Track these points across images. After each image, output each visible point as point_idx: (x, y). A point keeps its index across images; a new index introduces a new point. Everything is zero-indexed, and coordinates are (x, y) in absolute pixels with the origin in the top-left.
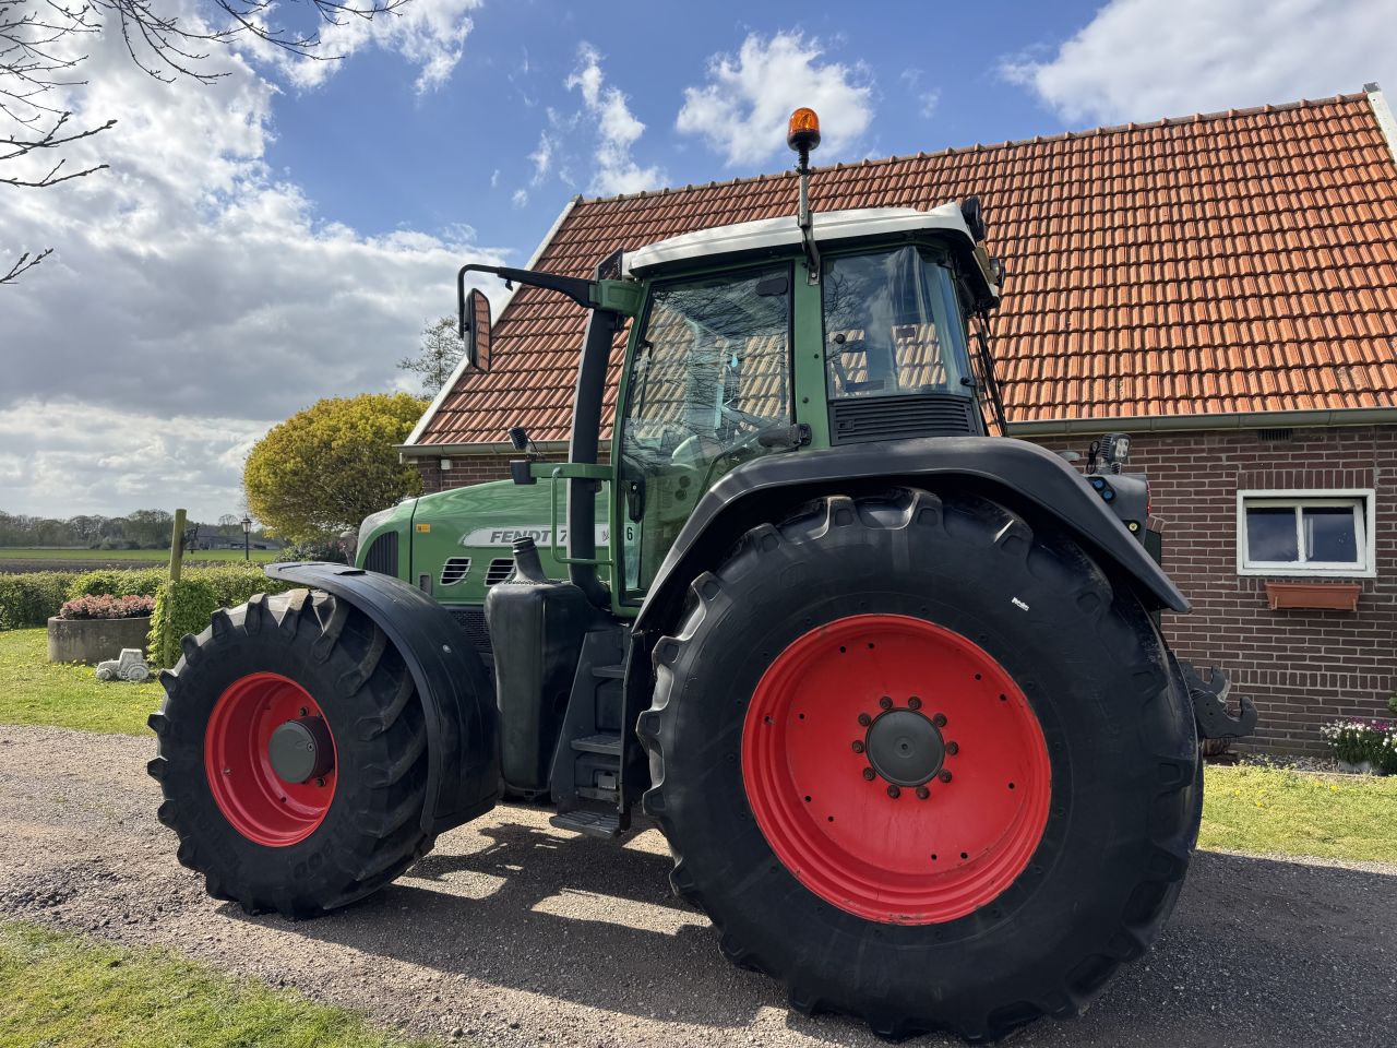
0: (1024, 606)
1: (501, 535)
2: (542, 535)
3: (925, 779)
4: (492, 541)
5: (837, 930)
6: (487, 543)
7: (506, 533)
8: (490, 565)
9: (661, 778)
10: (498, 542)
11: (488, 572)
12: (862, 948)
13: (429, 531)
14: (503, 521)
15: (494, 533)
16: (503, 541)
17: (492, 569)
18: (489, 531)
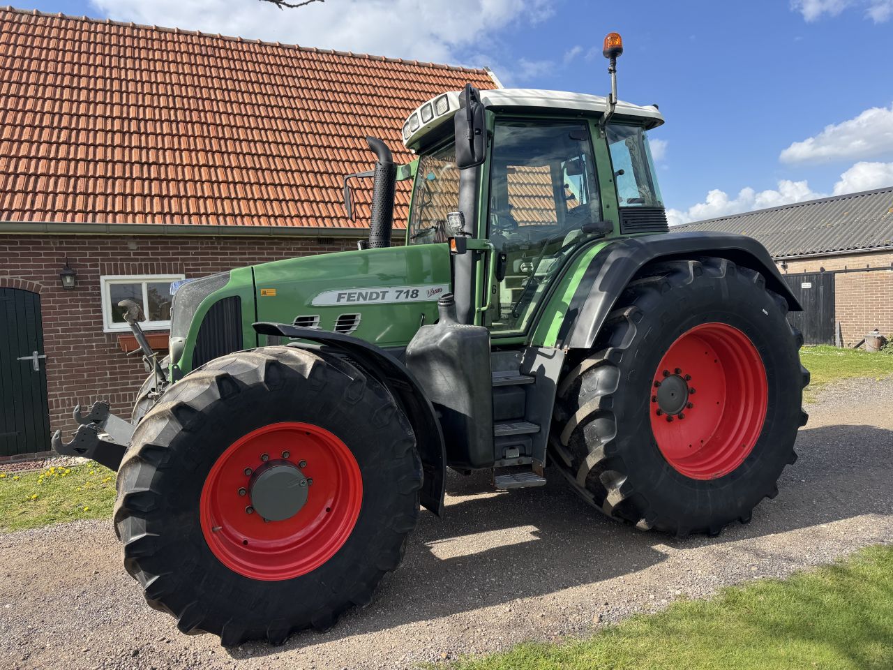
0: (766, 313)
1: (346, 296)
2: (381, 294)
3: (680, 409)
4: (338, 300)
5: (697, 490)
6: (334, 302)
7: (350, 294)
8: (337, 320)
9: (612, 432)
10: (344, 302)
11: (336, 325)
12: (709, 495)
13: (274, 294)
14: (349, 284)
15: (340, 295)
16: (348, 300)
17: (339, 323)
18: (335, 293)
